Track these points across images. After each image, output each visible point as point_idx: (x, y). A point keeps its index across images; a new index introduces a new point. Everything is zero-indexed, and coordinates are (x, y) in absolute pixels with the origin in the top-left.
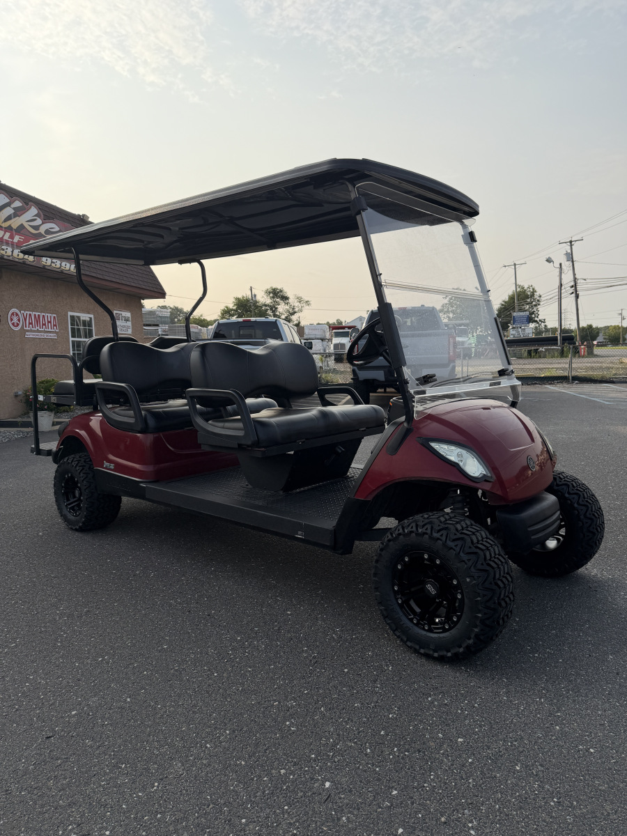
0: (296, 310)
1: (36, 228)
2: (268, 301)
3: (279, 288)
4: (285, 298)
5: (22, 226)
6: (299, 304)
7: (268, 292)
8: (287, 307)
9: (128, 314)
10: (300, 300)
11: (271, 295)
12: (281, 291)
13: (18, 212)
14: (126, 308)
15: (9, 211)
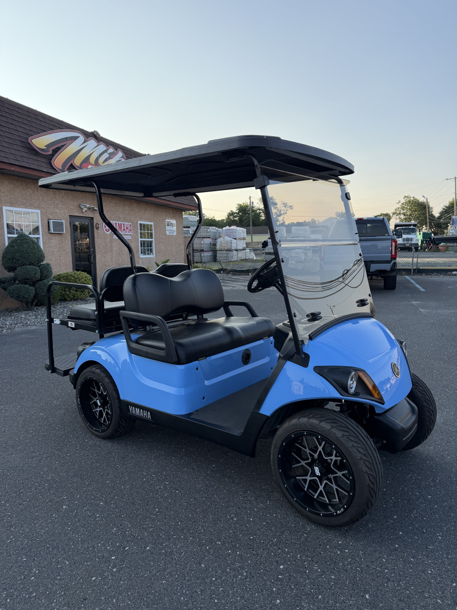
0: (282, 212)
2: (262, 206)
4: (274, 204)
6: (284, 208)
8: (275, 211)
9: (174, 222)
10: (285, 205)
13: (111, 156)
14: (173, 218)
15: (106, 155)
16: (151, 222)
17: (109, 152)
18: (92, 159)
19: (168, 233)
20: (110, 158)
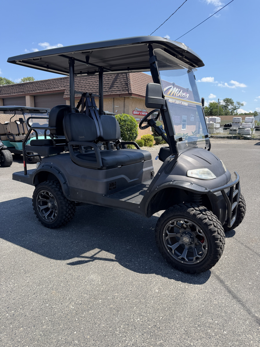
0: (237, 108)
1: (182, 95)
2: (224, 104)
3: (230, 98)
4: (232, 103)
5: (180, 95)
6: (238, 105)
7: (224, 101)
8: (233, 107)
10: (239, 103)
11: (226, 102)
12: (230, 100)
13: (180, 91)
15: (178, 92)
16: (186, 116)
17: (179, 91)
18: (174, 95)
19: (191, 120)
20: (179, 93)
